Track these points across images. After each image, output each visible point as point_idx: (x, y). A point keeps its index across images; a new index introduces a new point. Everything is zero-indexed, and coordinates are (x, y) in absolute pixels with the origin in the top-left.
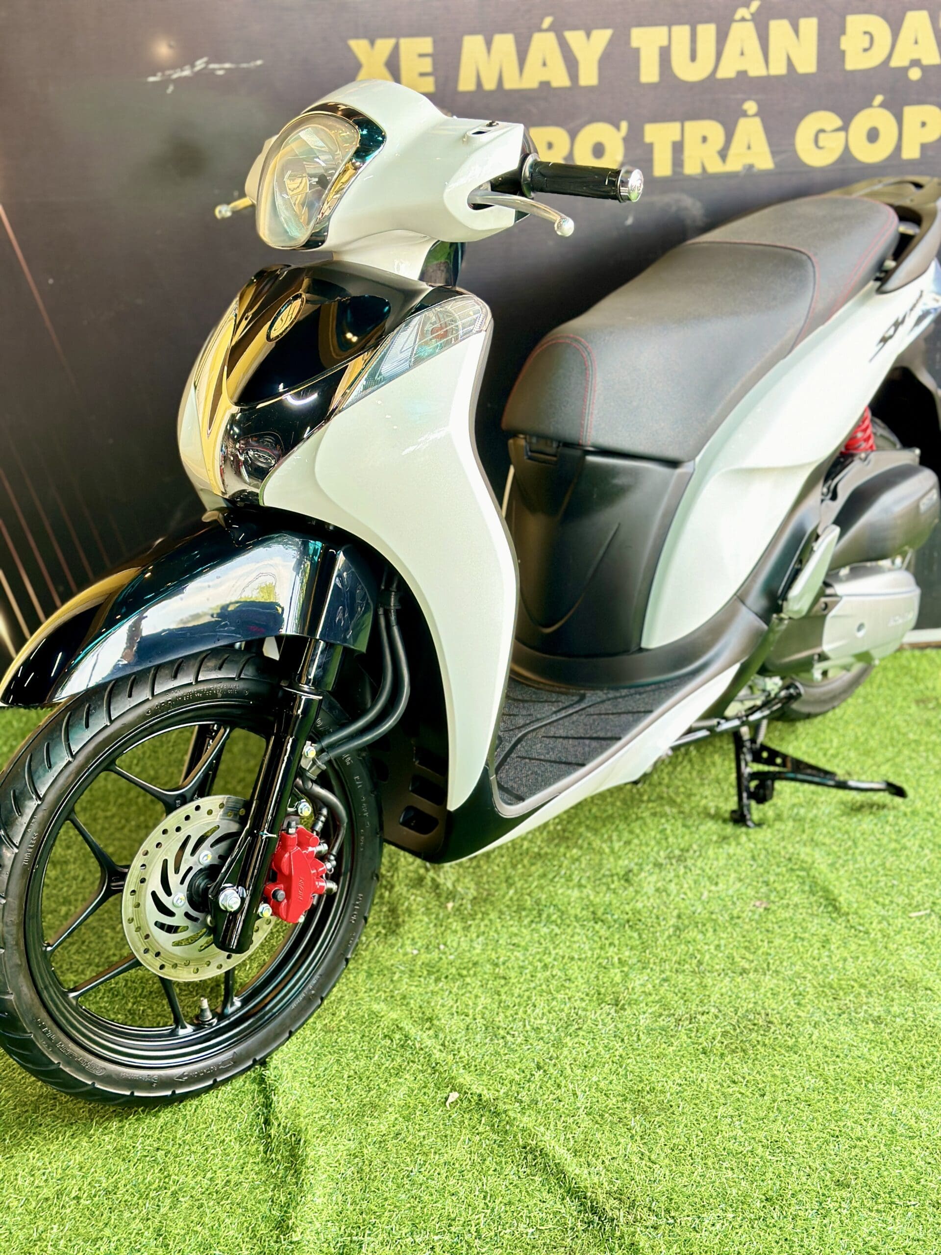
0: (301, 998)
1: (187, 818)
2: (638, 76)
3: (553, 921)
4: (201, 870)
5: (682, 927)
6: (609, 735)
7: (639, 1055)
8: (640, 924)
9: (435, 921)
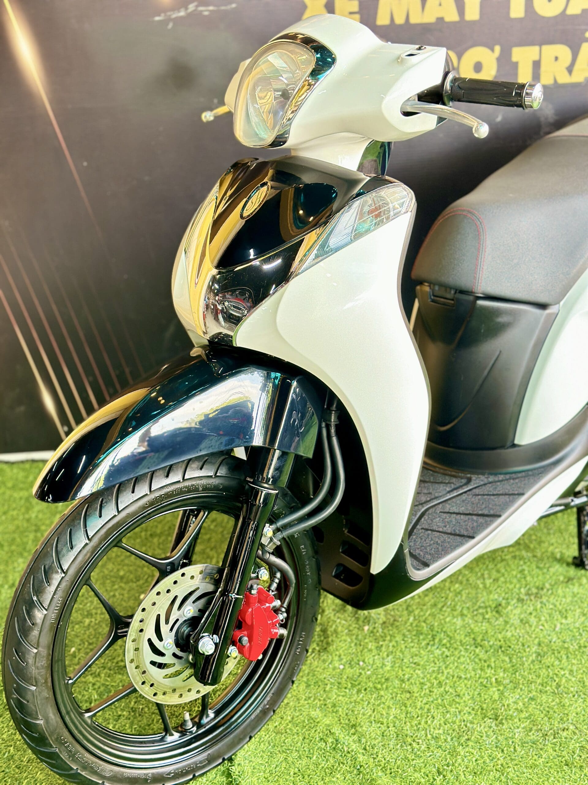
0: (258, 711)
1: (175, 582)
2: (508, 13)
3: (443, 645)
4: (185, 621)
5: (542, 654)
6: (492, 512)
7: (516, 765)
8: (511, 650)
9: (355, 641)
